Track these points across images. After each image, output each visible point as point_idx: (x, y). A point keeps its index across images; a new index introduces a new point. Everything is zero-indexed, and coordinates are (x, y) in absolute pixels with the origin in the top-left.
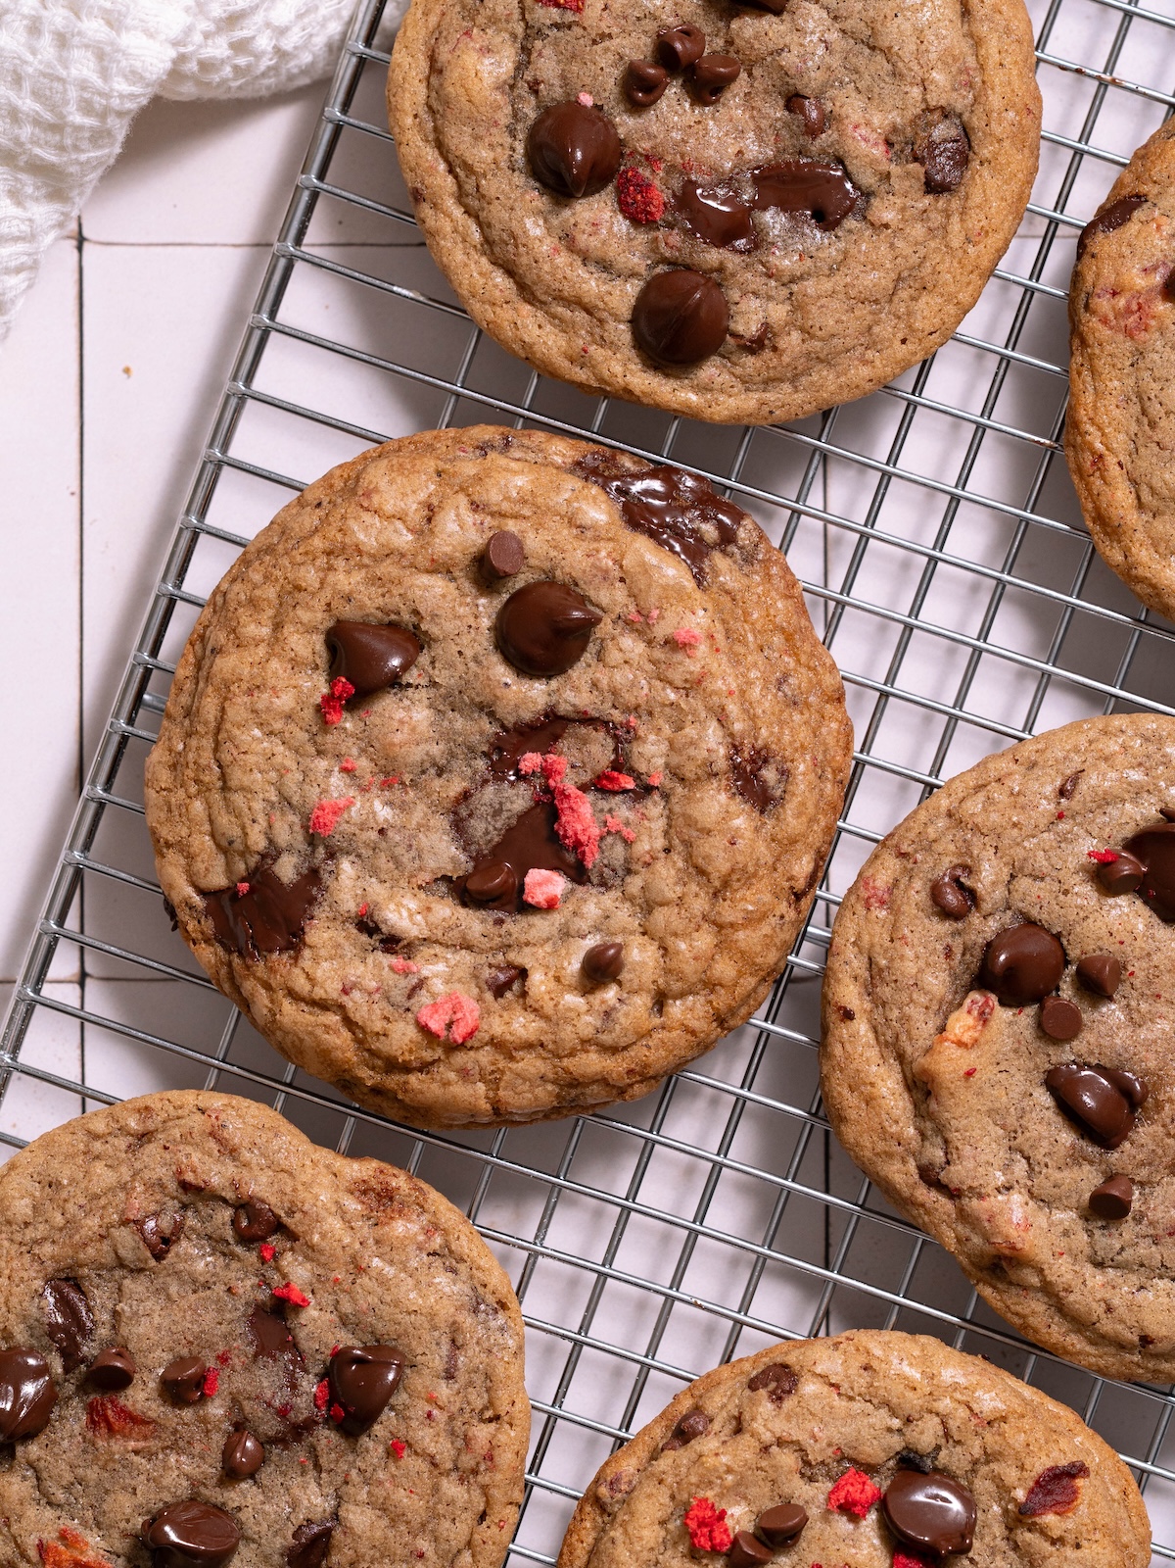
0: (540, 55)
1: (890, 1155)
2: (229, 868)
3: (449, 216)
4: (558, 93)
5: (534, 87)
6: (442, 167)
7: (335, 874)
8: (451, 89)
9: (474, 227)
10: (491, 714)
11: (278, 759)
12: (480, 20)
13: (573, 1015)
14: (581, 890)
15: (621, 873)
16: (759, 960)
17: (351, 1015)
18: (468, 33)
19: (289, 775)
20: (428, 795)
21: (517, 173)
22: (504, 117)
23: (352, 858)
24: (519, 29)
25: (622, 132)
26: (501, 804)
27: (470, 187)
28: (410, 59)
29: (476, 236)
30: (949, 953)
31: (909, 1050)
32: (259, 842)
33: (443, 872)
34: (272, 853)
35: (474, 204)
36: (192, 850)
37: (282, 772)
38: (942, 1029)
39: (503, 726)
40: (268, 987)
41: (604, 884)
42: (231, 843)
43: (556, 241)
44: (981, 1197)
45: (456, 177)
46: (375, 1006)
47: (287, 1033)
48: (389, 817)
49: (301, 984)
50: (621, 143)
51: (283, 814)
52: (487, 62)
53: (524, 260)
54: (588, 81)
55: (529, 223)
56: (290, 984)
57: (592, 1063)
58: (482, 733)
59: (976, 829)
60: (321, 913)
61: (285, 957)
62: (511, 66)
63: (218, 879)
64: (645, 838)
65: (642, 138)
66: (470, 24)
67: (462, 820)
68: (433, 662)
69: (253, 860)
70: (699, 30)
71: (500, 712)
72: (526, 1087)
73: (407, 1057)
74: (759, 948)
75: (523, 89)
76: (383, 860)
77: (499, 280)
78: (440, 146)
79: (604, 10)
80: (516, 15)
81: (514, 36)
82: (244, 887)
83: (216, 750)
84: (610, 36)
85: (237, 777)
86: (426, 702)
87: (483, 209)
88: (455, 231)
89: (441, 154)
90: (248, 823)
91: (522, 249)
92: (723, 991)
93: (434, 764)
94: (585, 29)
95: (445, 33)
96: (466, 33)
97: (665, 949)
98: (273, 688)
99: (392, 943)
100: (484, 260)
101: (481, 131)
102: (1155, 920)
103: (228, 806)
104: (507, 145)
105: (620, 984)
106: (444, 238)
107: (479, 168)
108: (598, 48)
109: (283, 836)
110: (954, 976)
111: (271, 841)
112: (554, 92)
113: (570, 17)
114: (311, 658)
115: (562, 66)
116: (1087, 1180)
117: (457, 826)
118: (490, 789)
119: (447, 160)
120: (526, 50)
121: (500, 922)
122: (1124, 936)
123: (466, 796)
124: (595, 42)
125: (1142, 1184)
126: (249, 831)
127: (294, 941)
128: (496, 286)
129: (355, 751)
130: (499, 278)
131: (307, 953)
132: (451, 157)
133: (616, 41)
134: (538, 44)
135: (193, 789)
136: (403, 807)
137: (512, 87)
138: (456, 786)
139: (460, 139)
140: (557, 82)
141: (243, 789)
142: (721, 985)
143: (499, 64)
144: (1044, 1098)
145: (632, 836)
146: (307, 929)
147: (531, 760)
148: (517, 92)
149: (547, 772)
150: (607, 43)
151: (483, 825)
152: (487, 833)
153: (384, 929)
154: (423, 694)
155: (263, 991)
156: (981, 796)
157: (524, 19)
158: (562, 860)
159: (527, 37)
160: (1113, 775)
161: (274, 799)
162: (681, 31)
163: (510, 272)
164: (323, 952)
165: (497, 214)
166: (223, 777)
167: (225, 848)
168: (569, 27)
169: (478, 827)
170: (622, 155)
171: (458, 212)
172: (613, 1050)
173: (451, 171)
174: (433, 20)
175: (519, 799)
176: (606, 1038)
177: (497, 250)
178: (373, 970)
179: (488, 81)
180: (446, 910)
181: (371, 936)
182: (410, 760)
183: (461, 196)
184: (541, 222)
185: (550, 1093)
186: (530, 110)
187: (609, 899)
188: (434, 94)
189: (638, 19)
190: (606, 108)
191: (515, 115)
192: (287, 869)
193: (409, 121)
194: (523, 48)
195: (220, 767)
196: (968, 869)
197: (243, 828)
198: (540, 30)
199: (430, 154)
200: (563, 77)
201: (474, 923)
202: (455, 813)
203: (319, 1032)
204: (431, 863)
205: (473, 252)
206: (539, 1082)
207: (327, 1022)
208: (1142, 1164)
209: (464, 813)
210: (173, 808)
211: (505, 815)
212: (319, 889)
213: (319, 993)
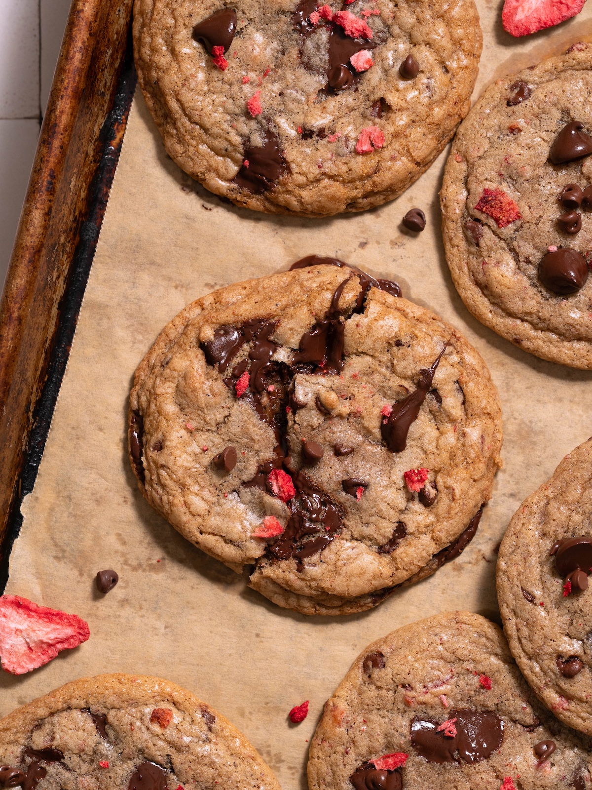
0: (519, 247)
2: (235, 161)
3: (537, 338)
4: (539, 255)
5: (528, 261)
6: (518, 322)
7: (277, 126)
8: (497, 290)
9: (551, 334)
10: (284, 12)
11: (217, 101)
12: (485, 254)
13: (415, 99)
14: (377, 51)
15: (386, 30)
16: (467, 17)
17: (331, 174)
18: (484, 263)
19: (227, 103)
20: (286, 65)
21: (550, 300)
22: (526, 283)
23: (278, 114)
24: (503, 244)
25: (577, 249)
26: (317, 44)
27: (536, 321)
28: (469, 292)
29: (554, 337)
32: (237, 140)
33: (317, 89)
34: (247, 140)
35: (542, 325)
36: (214, 167)
37: (223, 104)
39: (292, 13)
40: (289, 192)
41: (384, 41)
42: (226, 150)
43: (588, 312)
45: (527, 321)
46: (337, 162)
47: (311, 204)
48: (279, 87)
49: (301, 179)
50: (581, 253)
51: (237, 120)
52: (502, 268)
53: (582, 330)
54: (547, 241)
55: (572, 315)
56: (296, 183)
57: (438, 112)
58: (285, 23)
60: (286, 146)
61: (285, 175)
62: (512, 261)
63: (234, 169)
64: (383, 8)
65: (587, 244)
66: (482, 259)
67: (307, 63)
68: (244, 13)
69: (241, 148)
70: (572, 184)
71: (286, 8)
72: (421, 144)
73: (366, 171)
74: (464, 13)
75: (523, 265)
76: (291, 104)
77: (578, 346)
78: (511, 314)
79: (530, 208)
80: (497, 240)
81: (503, 248)
82: (247, 163)
83: (190, 120)
84: (541, 216)
85: (207, 122)
86: (254, 30)
87: (549, 325)
88: (544, 342)
89: (513, 317)
90: (226, 136)
91: (578, 327)
92: (464, 41)
93: (278, 51)
94: (528, 222)
95: (475, 271)
96: (483, 264)
97: (428, 44)
98: (192, 75)
99: (321, 133)
100: (566, 343)
101: (522, 295)
103: (213, 137)
104: (536, 292)
105: (422, 72)
106: (543, 348)
107: (534, 310)
108: (540, 225)
109: (245, 130)
111: (241, 135)
112: (537, 257)
113: (519, 223)
114: (196, 52)
115: (531, 244)
117: (307, 67)
118: (308, 42)
119: (517, 318)
120: (512, 250)
121: (356, 90)
123: (301, 53)
124: (537, 224)
126: (229, 138)
127: (285, 165)
128: (579, 349)
129: (244, 73)
130: (577, 345)
131: (293, 166)
132: (519, 316)
133: (545, 217)
134: (515, 243)
135: (194, 143)
136: (282, 78)
137: (519, 268)
138: (294, 53)
139: (516, 305)
140: (535, 252)
141: (213, 124)
142: (461, 40)
143: (508, 265)
145: (378, 11)
146: (285, 156)
147: (315, 17)
148: (522, 269)
149: (324, 15)
150: (542, 220)
151: (318, 58)
152: (321, 59)
153: (315, 130)
154: (251, 28)
155: (288, 196)
157: (501, 239)
158: (358, 44)
159: (508, 245)
161: (229, 118)
162: (567, 191)
163: (580, 339)
164: (299, 160)
165: (557, 321)
166: (203, 127)
167: (225, 154)
168: (522, 227)
169: (316, 61)
170: (584, 257)
171: (540, 334)
172: (442, 100)
173: (523, 321)
174: (465, 269)
175: (324, 35)
176: (436, 97)
177: (567, 335)
178: (323, 150)
179: (509, 274)
180: (332, 103)
181: (311, 137)
182: (267, 58)
183: (535, 327)
184: (576, 310)
185: (432, 139)
186: (533, 271)
187: (391, 44)
188: (491, 298)
189: (546, 201)
190: (562, 245)
191: (529, 278)
192: (258, 140)
193: (490, 315)
194: (510, 250)
195: (197, 124)
197: (226, 139)
198: (511, 238)
199: (509, 321)
200: (536, 247)
201: (346, 98)
202: (303, 63)
203: (324, 192)
204: (311, 90)
205: (558, 344)
206: (424, 138)
207: (324, 185)
209: (305, 59)
210: (193, 157)
211: (322, 47)
212: (276, 137)
213: (311, 177)
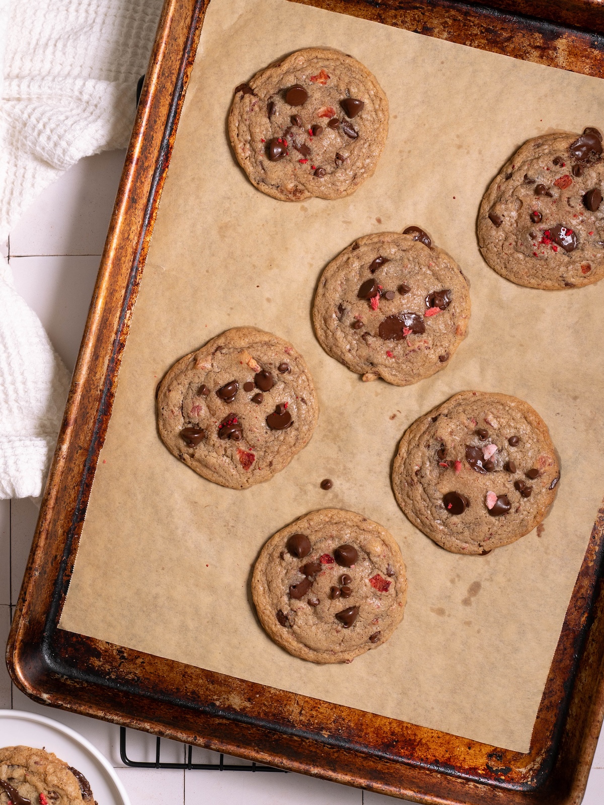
1: (226, 340)
30: (271, 364)
31: (250, 350)
38: (253, 358)
44: (212, 359)
59: (298, 377)
102: (268, 415)
110: (265, 364)
116: (211, 385)
122: (266, 406)
125: (206, 398)
144: (232, 379)
156: (306, 380)
160: (304, 412)
196: (290, 372)
208: (211, 399)
